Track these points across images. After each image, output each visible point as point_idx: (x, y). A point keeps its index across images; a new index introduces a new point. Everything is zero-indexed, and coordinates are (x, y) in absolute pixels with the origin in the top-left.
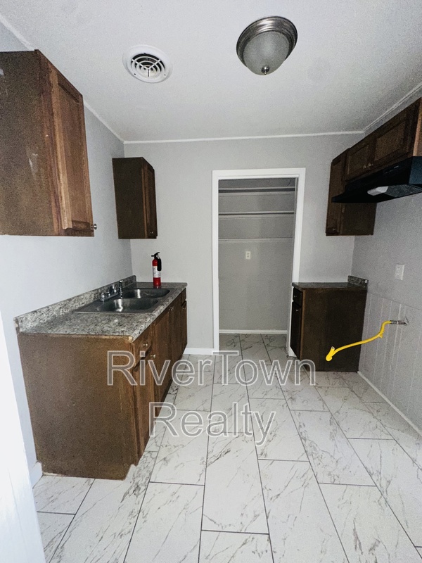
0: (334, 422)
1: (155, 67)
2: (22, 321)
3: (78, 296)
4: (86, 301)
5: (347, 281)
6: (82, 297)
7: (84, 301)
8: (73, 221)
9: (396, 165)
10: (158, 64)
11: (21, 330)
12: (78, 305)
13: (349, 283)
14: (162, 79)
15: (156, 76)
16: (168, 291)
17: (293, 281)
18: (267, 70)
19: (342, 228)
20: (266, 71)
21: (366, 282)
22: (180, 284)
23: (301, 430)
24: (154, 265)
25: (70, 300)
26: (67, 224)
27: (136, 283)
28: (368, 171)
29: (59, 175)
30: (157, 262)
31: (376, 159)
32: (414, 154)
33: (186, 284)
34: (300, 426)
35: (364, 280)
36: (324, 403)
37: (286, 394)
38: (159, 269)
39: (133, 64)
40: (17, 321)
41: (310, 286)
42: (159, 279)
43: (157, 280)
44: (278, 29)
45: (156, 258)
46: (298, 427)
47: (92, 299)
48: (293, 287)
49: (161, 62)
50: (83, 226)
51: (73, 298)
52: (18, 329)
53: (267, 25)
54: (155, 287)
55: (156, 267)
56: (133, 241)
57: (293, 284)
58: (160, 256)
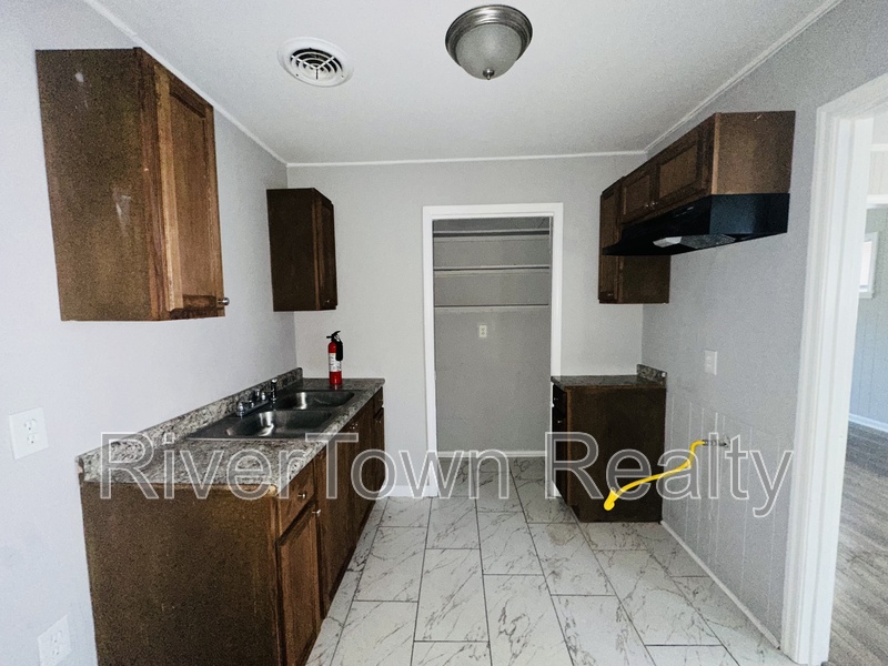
0: (624, 615)
1: (326, 66)
2: (90, 463)
3: (197, 410)
4: (210, 418)
5: (636, 374)
6: (204, 411)
7: (206, 418)
8: (185, 297)
9: (690, 205)
10: (331, 62)
11: (87, 478)
12: (195, 426)
13: (638, 376)
14: (339, 81)
15: (330, 78)
16: (351, 395)
17: (552, 374)
18: (492, 74)
19: (621, 293)
20: (489, 75)
21: (663, 375)
22: (372, 381)
23: (570, 632)
24: (330, 351)
25: (182, 418)
26: (174, 302)
27: (302, 380)
28: (651, 212)
29: (163, 228)
30: (336, 347)
31: (661, 196)
32: (714, 192)
33: (382, 381)
34: (568, 625)
35: (661, 372)
36: (608, 580)
37: (544, 565)
38: (339, 358)
39: (294, 61)
40: (81, 463)
41: (578, 383)
42: (340, 373)
43: (335, 376)
44: (503, 21)
45: (334, 340)
46: (564, 625)
47: (223, 413)
48: (552, 384)
49: (335, 59)
50: (203, 304)
51: (188, 414)
52: (81, 476)
53: (489, 15)
54: (331, 388)
55: (334, 355)
56: (297, 314)
57: (552, 379)
58: (341, 337)
